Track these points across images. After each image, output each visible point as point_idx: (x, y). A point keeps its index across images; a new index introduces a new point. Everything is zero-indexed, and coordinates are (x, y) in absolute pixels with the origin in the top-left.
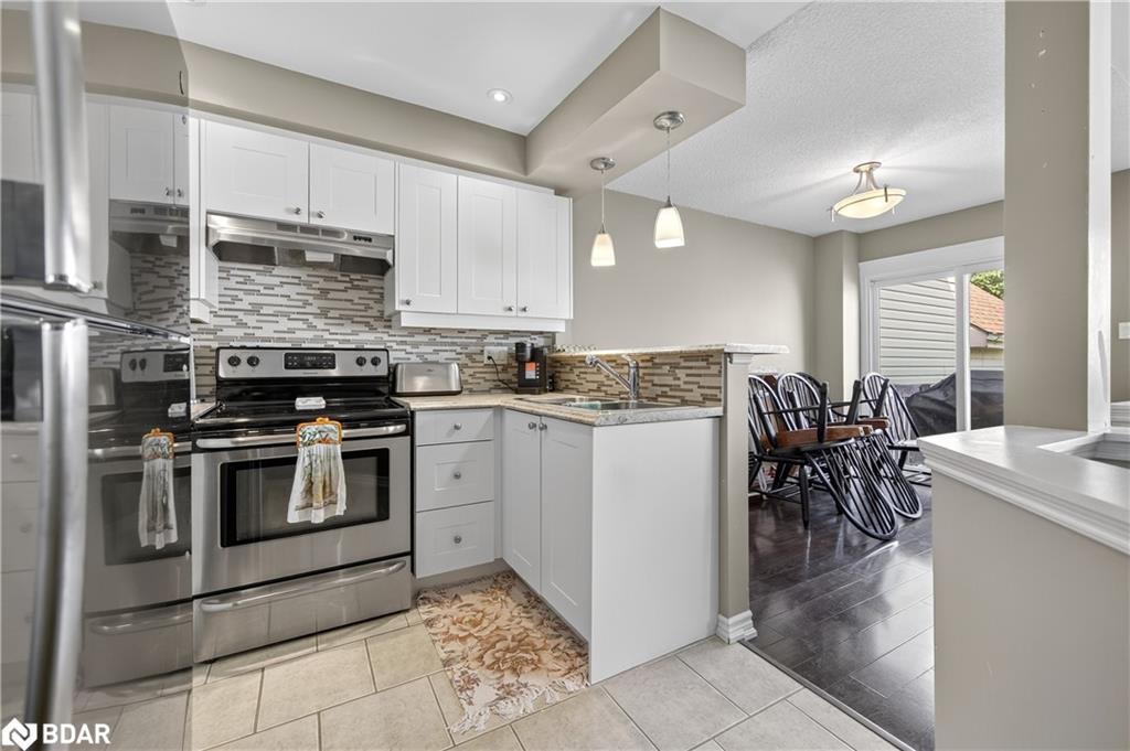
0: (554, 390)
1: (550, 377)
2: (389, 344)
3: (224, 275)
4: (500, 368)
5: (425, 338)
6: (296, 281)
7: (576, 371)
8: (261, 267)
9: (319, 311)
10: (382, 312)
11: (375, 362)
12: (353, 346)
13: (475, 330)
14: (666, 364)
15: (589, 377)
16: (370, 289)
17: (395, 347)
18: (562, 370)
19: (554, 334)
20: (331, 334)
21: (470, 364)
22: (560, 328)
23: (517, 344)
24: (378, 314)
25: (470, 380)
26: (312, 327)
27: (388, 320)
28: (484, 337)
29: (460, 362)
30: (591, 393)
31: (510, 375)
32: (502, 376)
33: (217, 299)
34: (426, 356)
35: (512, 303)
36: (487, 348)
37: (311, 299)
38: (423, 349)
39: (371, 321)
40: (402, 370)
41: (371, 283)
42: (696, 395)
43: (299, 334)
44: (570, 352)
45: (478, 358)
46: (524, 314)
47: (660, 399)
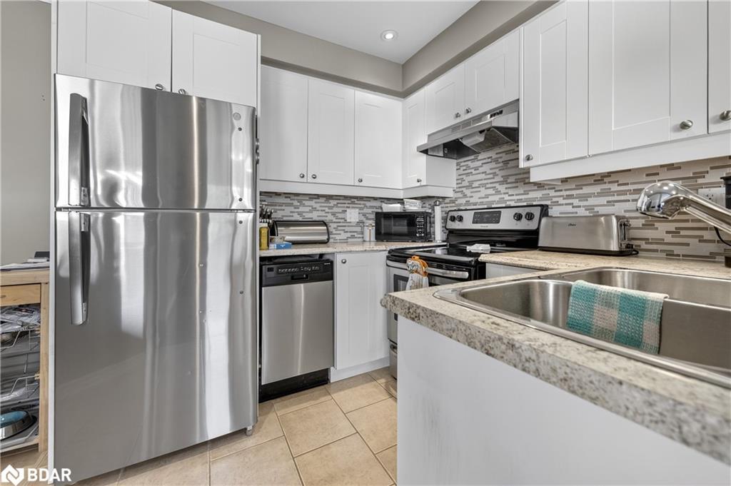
2: (554, 200)
3: (458, 167)
5: (597, 189)
6: (490, 160)
8: (472, 157)
9: (502, 179)
11: (529, 217)
12: (525, 204)
17: (561, 201)
20: (509, 196)
26: (498, 192)
33: (455, 182)
34: (596, 209)
37: (497, 171)
38: (591, 201)
43: (491, 199)
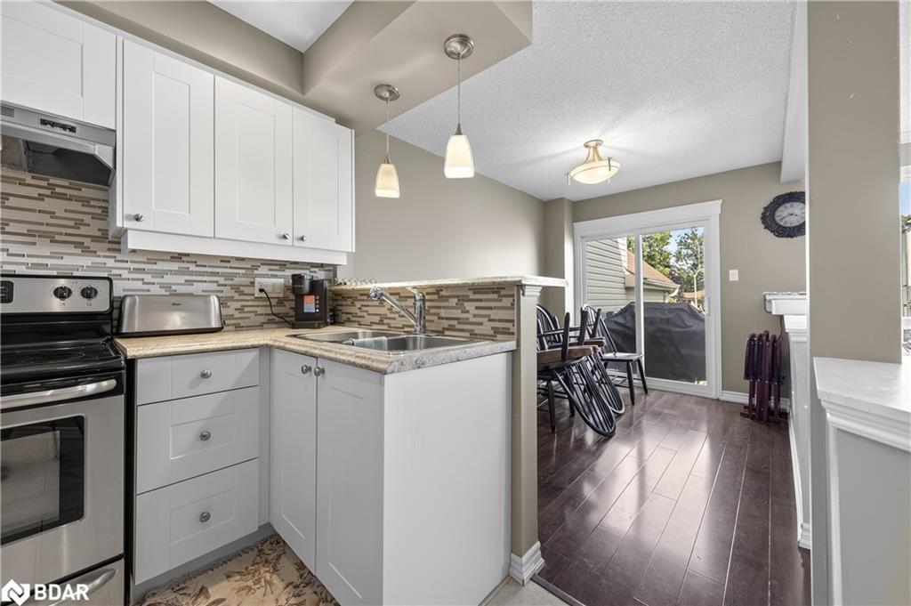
0: (335, 322)
1: (331, 311)
2: (114, 272)
4: (274, 302)
5: (175, 266)
7: (358, 304)
10: (105, 232)
11: (88, 294)
13: (243, 259)
14: (455, 297)
15: (371, 310)
16: (85, 201)
17: (125, 274)
18: (344, 303)
19: (335, 266)
20: (12, 255)
21: (236, 296)
22: (341, 260)
23: (294, 276)
24: (99, 234)
25: (237, 314)
27: (115, 241)
28: (256, 268)
29: (220, 295)
30: (375, 327)
31: (288, 308)
32: (276, 310)
34: (174, 287)
35: (288, 232)
36: (258, 280)
38: (168, 279)
39: (87, 242)
40: (133, 304)
41: (86, 192)
42: (487, 328)
44: (351, 285)
45: (247, 290)
46: (301, 244)
47: (446, 333)
